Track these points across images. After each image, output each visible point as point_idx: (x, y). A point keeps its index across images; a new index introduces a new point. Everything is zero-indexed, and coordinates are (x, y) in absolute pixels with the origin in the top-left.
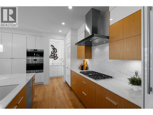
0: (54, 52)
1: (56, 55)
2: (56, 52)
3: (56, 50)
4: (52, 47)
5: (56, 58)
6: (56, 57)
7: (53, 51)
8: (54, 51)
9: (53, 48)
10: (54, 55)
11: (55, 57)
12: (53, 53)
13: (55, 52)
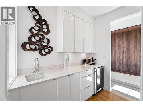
0: (39, 30)
1: (46, 41)
2: (48, 32)
3: (47, 24)
4: (34, 13)
5: (47, 50)
6: (47, 46)
7: (37, 28)
8: (41, 29)
9: (37, 17)
10: (41, 40)
11: (44, 48)
12: (37, 35)
13: (44, 32)
